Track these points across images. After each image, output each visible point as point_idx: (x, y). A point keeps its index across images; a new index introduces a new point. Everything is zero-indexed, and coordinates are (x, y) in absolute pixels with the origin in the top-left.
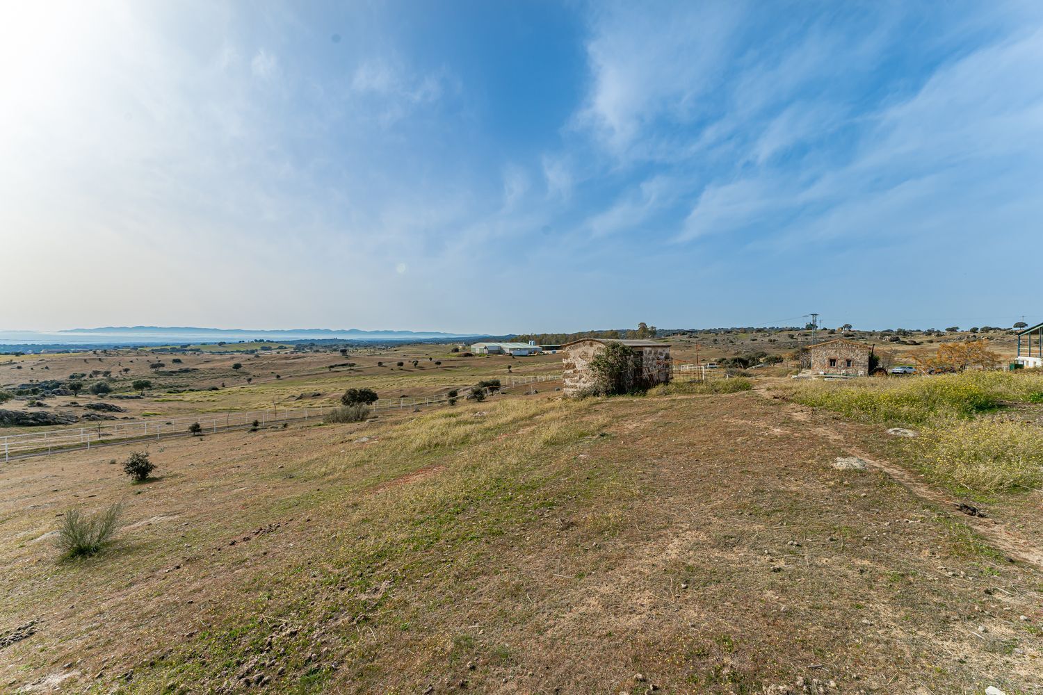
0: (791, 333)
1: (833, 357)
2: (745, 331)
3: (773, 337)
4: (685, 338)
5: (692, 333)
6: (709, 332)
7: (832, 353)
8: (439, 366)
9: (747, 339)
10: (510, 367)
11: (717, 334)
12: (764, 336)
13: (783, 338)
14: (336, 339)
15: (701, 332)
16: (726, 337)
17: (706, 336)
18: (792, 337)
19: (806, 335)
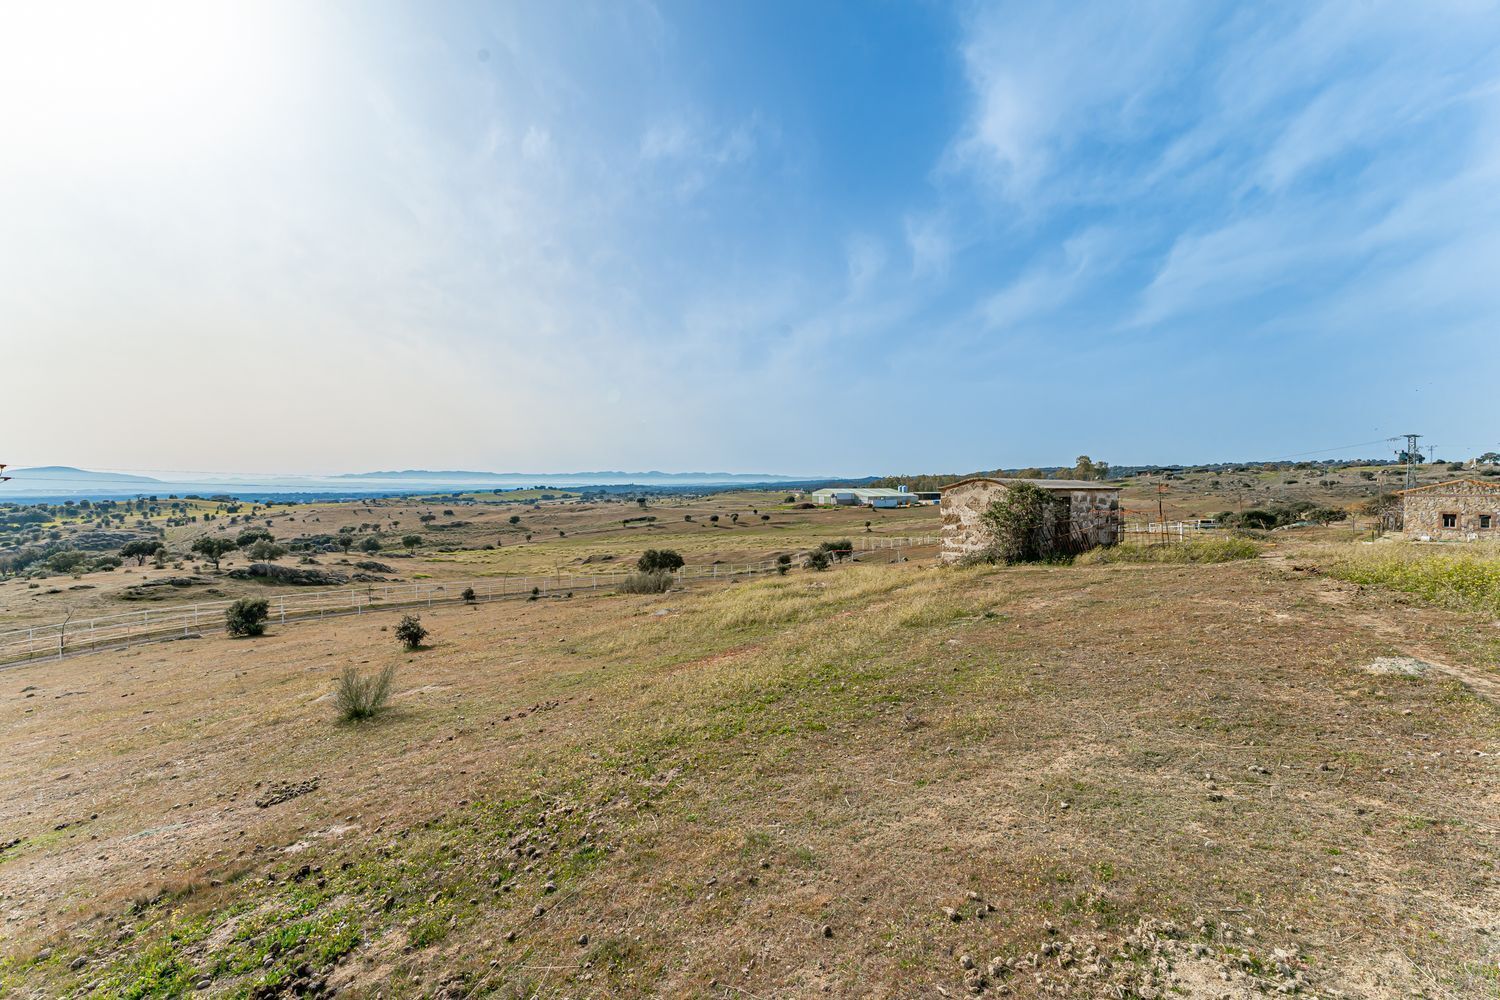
0: (1367, 469)
1: (1449, 510)
2: (1275, 467)
3: (1328, 478)
4: (1160, 479)
5: (1172, 472)
6: (1204, 470)
7: (1449, 503)
8: (767, 522)
9: (1277, 481)
10: (868, 524)
11: (1219, 474)
12: (1312, 475)
13: (1352, 478)
14: (631, 485)
15: (1188, 470)
16: (1236, 477)
17: (1199, 476)
18: (1369, 476)
19: (1400, 474)
